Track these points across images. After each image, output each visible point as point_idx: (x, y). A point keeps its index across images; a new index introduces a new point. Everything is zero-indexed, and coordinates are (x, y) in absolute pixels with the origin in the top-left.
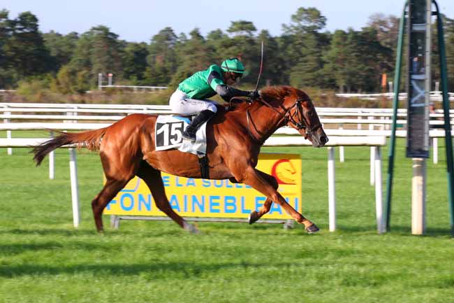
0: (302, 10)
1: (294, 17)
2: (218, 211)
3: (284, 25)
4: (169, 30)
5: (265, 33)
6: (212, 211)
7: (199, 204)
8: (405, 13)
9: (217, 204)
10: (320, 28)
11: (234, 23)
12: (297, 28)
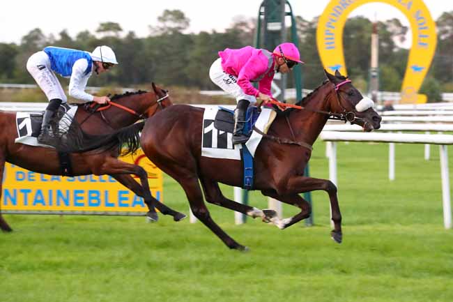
0: (167, 12)
1: (160, 19)
2: (82, 205)
3: (150, 26)
4: (38, 30)
5: (131, 34)
6: (76, 204)
7: (63, 198)
8: (260, 14)
9: (82, 198)
10: (184, 29)
11: (102, 25)
12: (162, 29)
